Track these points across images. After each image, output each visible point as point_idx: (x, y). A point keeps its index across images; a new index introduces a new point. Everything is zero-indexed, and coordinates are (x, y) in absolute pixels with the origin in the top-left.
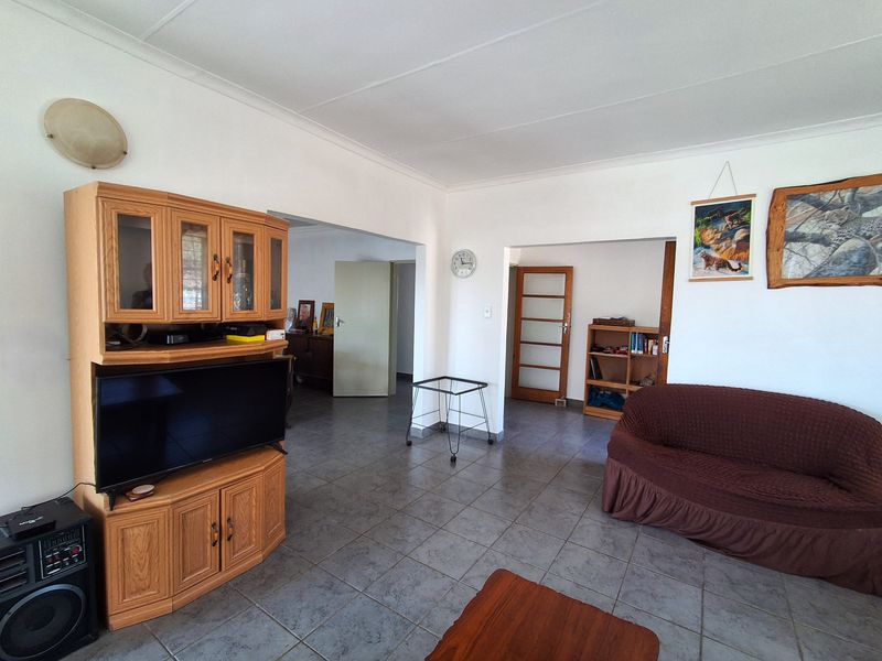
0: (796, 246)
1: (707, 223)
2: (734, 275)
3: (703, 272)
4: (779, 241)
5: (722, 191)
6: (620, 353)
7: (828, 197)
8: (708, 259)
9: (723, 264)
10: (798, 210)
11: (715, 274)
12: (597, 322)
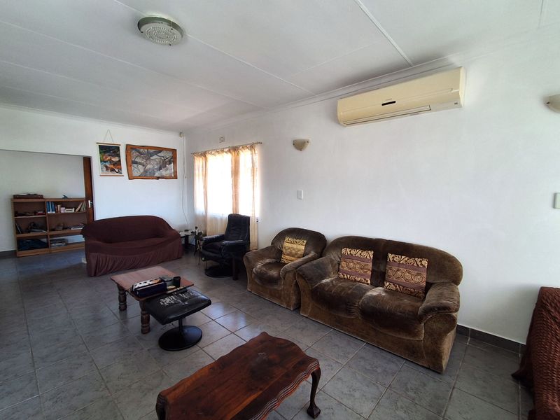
0: (135, 165)
1: (105, 152)
2: (117, 174)
3: (105, 172)
4: (130, 163)
5: (109, 141)
6: (39, 214)
7: (141, 150)
8: (106, 167)
9: (113, 170)
10: (134, 153)
11: (110, 174)
12: (16, 197)
